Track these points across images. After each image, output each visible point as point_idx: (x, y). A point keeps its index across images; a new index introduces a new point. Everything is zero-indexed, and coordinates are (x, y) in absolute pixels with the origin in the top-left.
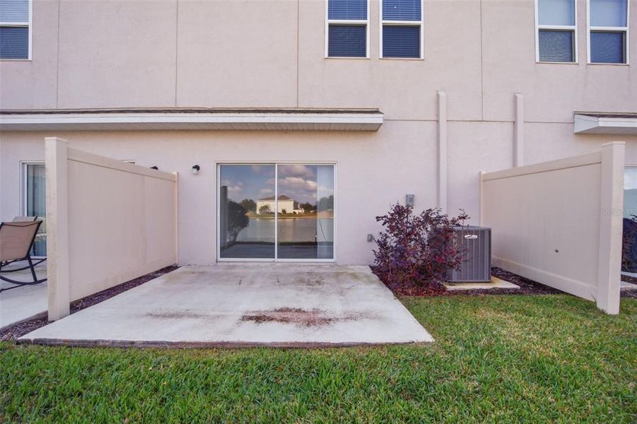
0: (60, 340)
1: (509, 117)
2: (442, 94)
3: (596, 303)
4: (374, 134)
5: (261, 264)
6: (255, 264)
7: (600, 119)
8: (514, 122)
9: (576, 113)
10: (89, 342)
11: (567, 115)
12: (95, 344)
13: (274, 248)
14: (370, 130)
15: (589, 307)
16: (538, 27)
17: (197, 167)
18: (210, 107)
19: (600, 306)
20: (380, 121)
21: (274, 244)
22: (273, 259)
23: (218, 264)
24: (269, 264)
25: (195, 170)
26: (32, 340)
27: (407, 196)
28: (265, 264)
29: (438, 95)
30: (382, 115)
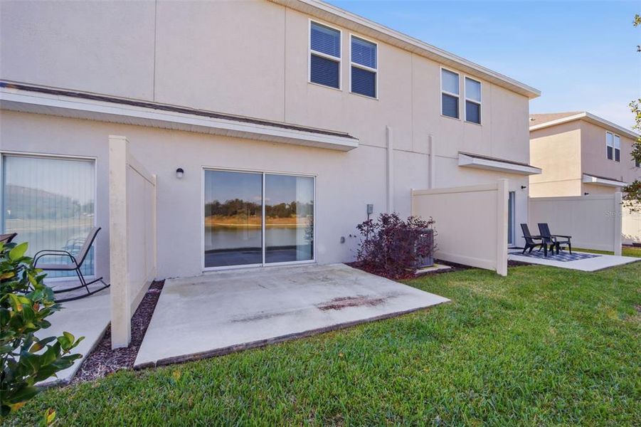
0: (189, 355)
1: (426, 151)
2: (389, 128)
3: (496, 271)
4: (344, 153)
5: (250, 270)
6: (246, 270)
7: (474, 159)
8: (429, 155)
9: (460, 153)
10: (222, 350)
11: (455, 154)
12: (228, 351)
13: (262, 252)
14: (343, 150)
15: (493, 274)
16: (442, 91)
17: (180, 170)
18: (197, 108)
19: (498, 273)
20: (356, 145)
21: (261, 249)
22: (261, 264)
23: (205, 274)
24: (258, 269)
25: (180, 174)
26: (155, 362)
27: (368, 205)
28: (254, 270)
29: (387, 129)
30: (357, 141)
